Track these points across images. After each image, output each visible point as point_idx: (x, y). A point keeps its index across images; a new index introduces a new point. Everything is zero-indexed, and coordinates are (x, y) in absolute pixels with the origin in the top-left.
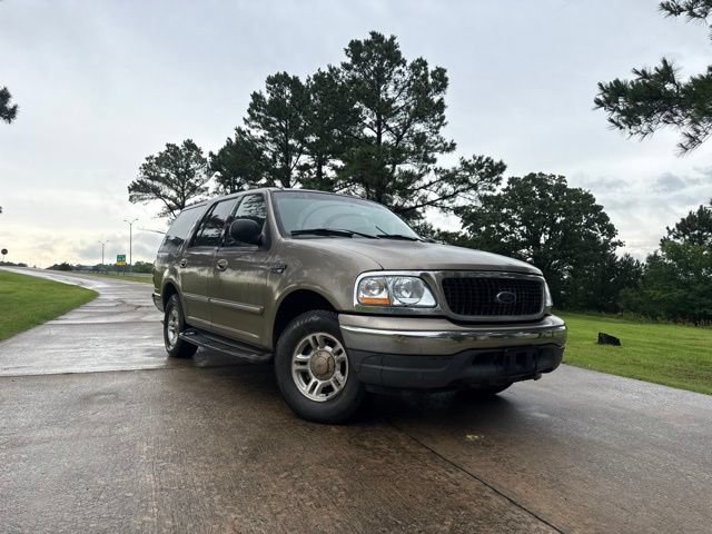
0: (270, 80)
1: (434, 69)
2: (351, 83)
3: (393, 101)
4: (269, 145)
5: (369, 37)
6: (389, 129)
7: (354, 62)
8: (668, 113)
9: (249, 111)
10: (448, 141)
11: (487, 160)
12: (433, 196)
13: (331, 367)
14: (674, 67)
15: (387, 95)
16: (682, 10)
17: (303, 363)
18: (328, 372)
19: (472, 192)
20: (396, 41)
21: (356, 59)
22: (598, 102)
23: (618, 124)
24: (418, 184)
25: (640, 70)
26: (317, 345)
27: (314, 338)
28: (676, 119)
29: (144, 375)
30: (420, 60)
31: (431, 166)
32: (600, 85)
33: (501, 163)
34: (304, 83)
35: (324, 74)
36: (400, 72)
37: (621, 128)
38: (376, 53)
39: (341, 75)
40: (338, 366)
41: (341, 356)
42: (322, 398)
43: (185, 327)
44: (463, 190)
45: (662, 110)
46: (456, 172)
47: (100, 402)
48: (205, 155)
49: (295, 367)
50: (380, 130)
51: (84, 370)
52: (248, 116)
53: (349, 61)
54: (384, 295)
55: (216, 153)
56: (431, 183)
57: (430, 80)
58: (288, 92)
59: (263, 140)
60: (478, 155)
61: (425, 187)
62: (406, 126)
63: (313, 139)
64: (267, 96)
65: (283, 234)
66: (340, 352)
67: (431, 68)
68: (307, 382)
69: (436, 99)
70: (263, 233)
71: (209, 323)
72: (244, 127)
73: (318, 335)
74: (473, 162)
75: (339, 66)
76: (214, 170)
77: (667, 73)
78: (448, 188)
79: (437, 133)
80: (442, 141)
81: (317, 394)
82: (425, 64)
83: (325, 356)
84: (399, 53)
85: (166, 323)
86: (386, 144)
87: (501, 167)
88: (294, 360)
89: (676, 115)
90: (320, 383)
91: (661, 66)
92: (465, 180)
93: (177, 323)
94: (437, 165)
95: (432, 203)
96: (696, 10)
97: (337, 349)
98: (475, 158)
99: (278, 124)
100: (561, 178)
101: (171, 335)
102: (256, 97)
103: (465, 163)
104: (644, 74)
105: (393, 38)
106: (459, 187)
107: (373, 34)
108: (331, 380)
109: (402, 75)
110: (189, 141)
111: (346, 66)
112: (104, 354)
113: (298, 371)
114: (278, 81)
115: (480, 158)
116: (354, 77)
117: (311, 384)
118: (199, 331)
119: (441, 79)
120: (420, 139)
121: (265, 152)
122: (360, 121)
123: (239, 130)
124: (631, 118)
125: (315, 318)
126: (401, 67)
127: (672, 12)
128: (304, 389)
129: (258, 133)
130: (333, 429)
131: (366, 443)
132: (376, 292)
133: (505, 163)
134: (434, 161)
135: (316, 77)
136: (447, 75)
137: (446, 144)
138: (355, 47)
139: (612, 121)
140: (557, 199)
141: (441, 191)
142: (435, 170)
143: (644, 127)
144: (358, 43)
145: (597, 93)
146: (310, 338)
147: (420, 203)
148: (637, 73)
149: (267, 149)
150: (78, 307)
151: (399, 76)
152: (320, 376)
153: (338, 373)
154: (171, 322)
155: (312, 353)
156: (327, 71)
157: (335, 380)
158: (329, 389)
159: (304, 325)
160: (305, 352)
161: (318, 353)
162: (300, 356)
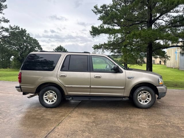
13: (146, 97)
17: (139, 98)
41: (149, 95)
42: (146, 104)
73: (143, 92)
88: (138, 98)
113: (139, 100)
125: (142, 89)
128: (142, 103)
146: (141, 93)
152: (144, 100)
155: (141, 95)
157: (148, 99)
158: (146, 102)
159: (140, 90)
160: (139, 96)
161: (143, 95)
162: (139, 97)
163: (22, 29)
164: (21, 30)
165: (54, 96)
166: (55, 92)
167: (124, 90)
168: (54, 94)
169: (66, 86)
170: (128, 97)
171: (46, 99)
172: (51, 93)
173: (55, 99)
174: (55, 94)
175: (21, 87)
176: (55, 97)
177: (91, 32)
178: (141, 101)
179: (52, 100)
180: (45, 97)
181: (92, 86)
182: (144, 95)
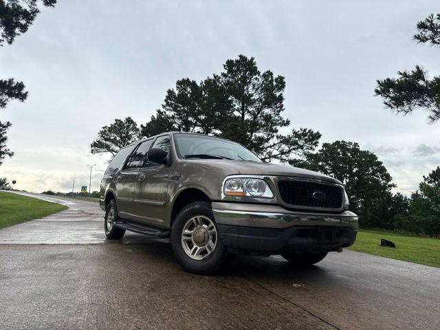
0: (179, 83)
1: (277, 77)
2: (226, 85)
3: (252, 95)
4: (176, 120)
5: (238, 58)
6: (249, 112)
7: (228, 73)
8: (421, 100)
9: (165, 100)
10: (285, 119)
11: (309, 131)
12: (275, 152)
13: (206, 238)
14: (424, 71)
15: (248, 92)
16: (427, 39)
17: (189, 235)
18: (204, 241)
19: (300, 150)
20: (254, 61)
21: (230, 71)
22: (377, 92)
23: (390, 106)
24: (266, 145)
25: (402, 72)
26: (198, 224)
27: (196, 219)
28: (426, 103)
29: (90, 247)
30: (268, 72)
31: (274, 134)
32: (378, 81)
33: (318, 133)
34: (199, 85)
35: (211, 80)
36: (256, 78)
37: (392, 108)
38: (242, 67)
39: (221, 80)
40: (211, 237)
41: (213, 230)
42: (200, 258)
43: (117, 219)
44: (294, 149)
45: (417, 98)
46: (290, 138)
47: (60, 259)
48: (138, 127)
49: (183, 238)
50: (243, 112)
51: (53, 243)
52: (164, 103)
53: (226, 72)
54: (240, 190)
55: (145, 125)
56: (274, 145)
57: (275, 83)
58: (189, 90)
59: (173, 117)
60: (303, 128)
61: (271, 147)
62: (259, 110)
63: (203, 117)
64: (177, 92)
65: (180, 157)
66: (212, 228)
67: (275, 76)
68: (191, 248)
69: (278, 94)
70: (168, 157)
71: (132, 215)
72: (162, 110)
73: (198, 217)
74: (301, 132)
75: (220, 75)
76: (143, 135)
77: (419, 74)
78: (285, 148)
79: (278, 114)
80: (281, 119)
81: (197, 255)
82: (271, 74)
83: (203, 230)
84: (256, 68)
85: (106, 218)
86: (248, 120)
87: (318, 136)
88: (183, 233)
89: (426, 101)
90: (199, 248)
91: (415, 70)
92: (296, 143)
93: (113, 217)
94: (279, 134)
95: (275, 157)
96: (436, 40)
97: (210, 226)
98: (301, 130)
99: (182, 108)
100: (356, 144)
101: (109, 225)
102: (170, 92)
103: (295, 133)
104: (405, 75)
105: (252, 59)
106: (292, 147)
107: (241, 56)
108: (206, 246)
109: (258, 80)
110: (129, 118)
111: (224, 75)
112: (67, 236)
113: (185, 240)
114: (183, 83)
115: (305, 130)
116: (228, 81)
117: (193, 249)
118: (126, 221)
119: (281, 83)
120: (268, 118)
121: (174, 125)
122: (232, 107)
123: (159, 111)
124: (398, 102)
125: (197, 206)
126: (257, 76)
127: (421, 41)
128: (189, 252)
129: (170, 113)
130: (206, 278)
131: (227, 286)
132: (235, 188)
133: (320, 133)
134: (276, 131)
135: (206, 81)
136: (285, 80)
137: (284, 121)
138: (230, 64)
139: (386, 103)
140: (353, 157)
141: (280, 149)
142: (277, 136)
143: (406, 108)
144: (232, 61)
145: (376, 86)
146: (193, 219)
147: (267, 156)
148: (401, 74)
149: (175, 123)
150: (55, 213)
151: (256, 81)
152: (199, 243)
153: (210, 242)
154: (109, 217)
155: (194, 229)
156: (212, 78)
157: (209, 246)
159: (191, 211)
161: (199, 229)
162: (187, 231)
167: (164, 210)
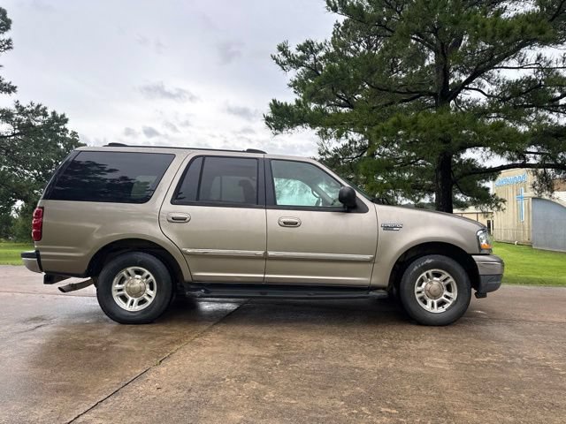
17: (420, 292)
18: (440, 293)
26: (429, 277)
27: (427, 274)
40: (445, 288)
41: (449, 281)
42: (441, 310)
49: (417, 296)
66: (447, 279)
73: (430, 272)
83: (436, 284)
88: (416, 291)
97: (443, 277)
108: (442, 297)
113: (419, 297)
125: (429, 261)
128: (428, 307)
146: (424, 274)
152: (435, 297)
153: (446, 293)
155: (424, 284)
157: (447, 297)
158: (441, 304)
159: (422, 267)
160: (420, 285)
161: (431, 283)
162: (419, 289)
163: (54, 113)
164: (50, 115)
165: (148, 286)
166: (149, 271)
167: (370, 266)
168: (148, 277)
169: (189, 251)
170: (384, 288)
171: (121, 293)
172: (139, 277)
173: (149, 296)
174: (150, 278)
175: (41, 253)
176: (152, 289)
177: (268, 119)
178: (425, 302)
179: (141, 298)
180: (118, 286)
181: (270, 253)
182: (434, 283)
